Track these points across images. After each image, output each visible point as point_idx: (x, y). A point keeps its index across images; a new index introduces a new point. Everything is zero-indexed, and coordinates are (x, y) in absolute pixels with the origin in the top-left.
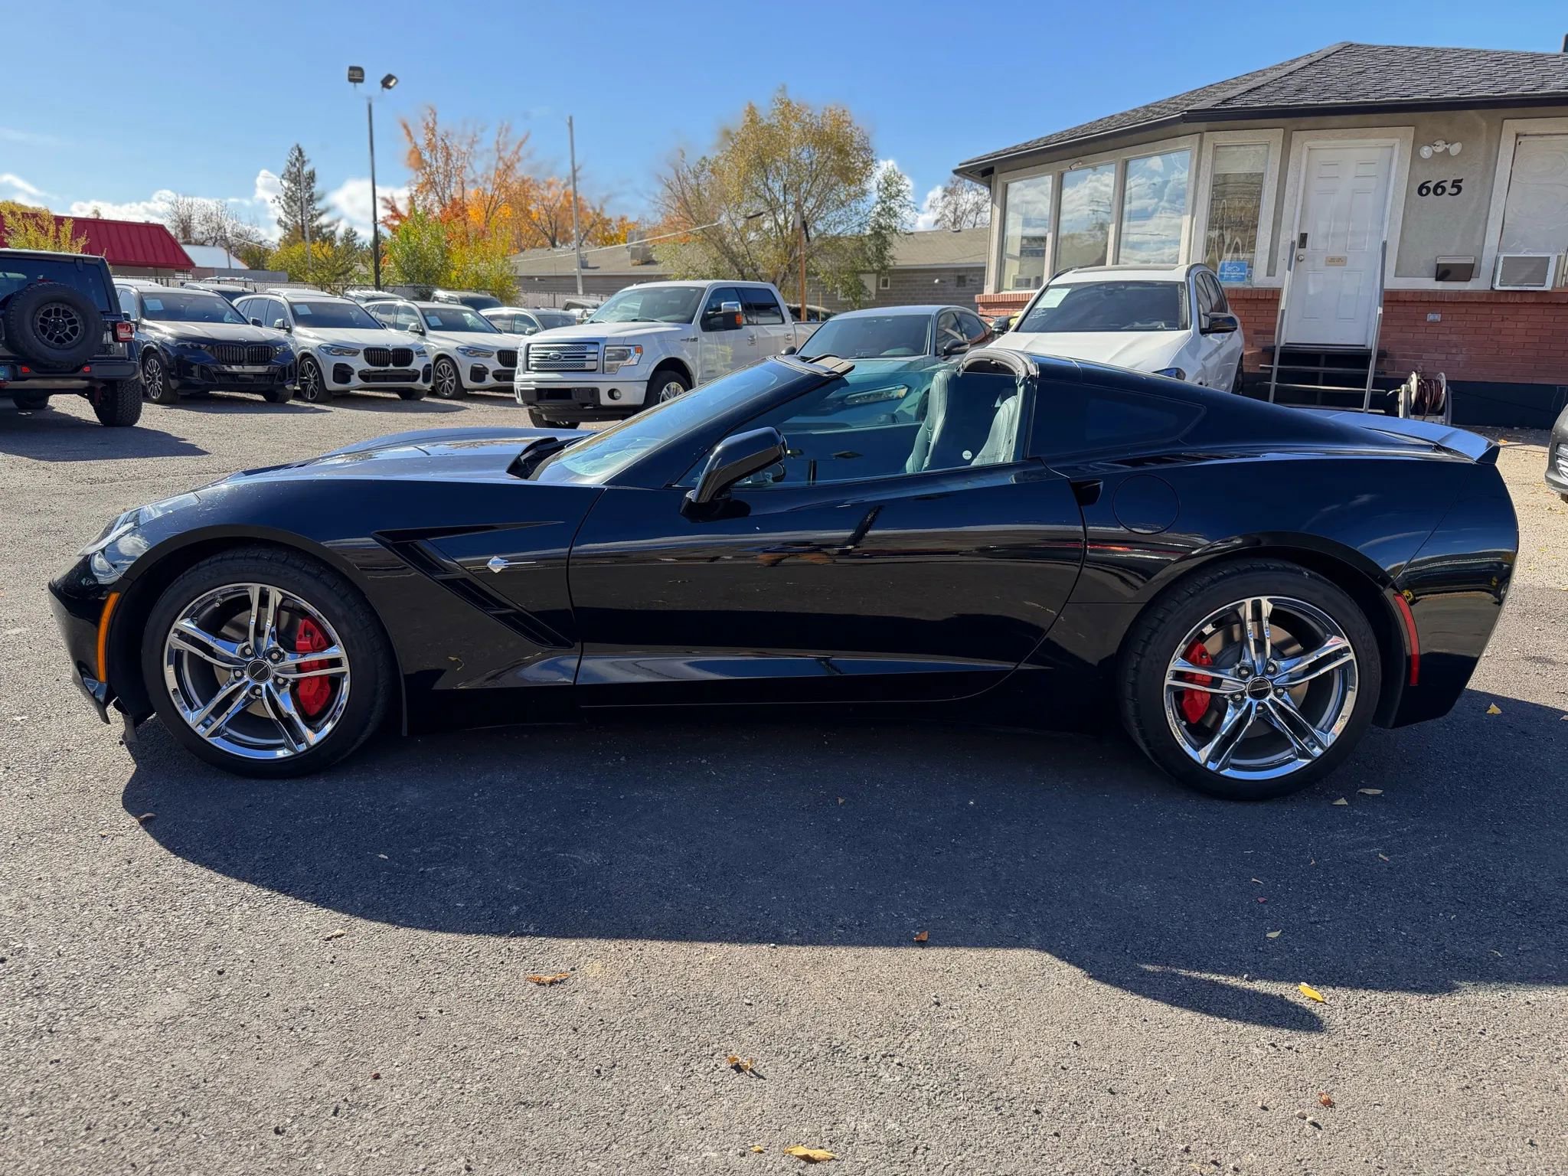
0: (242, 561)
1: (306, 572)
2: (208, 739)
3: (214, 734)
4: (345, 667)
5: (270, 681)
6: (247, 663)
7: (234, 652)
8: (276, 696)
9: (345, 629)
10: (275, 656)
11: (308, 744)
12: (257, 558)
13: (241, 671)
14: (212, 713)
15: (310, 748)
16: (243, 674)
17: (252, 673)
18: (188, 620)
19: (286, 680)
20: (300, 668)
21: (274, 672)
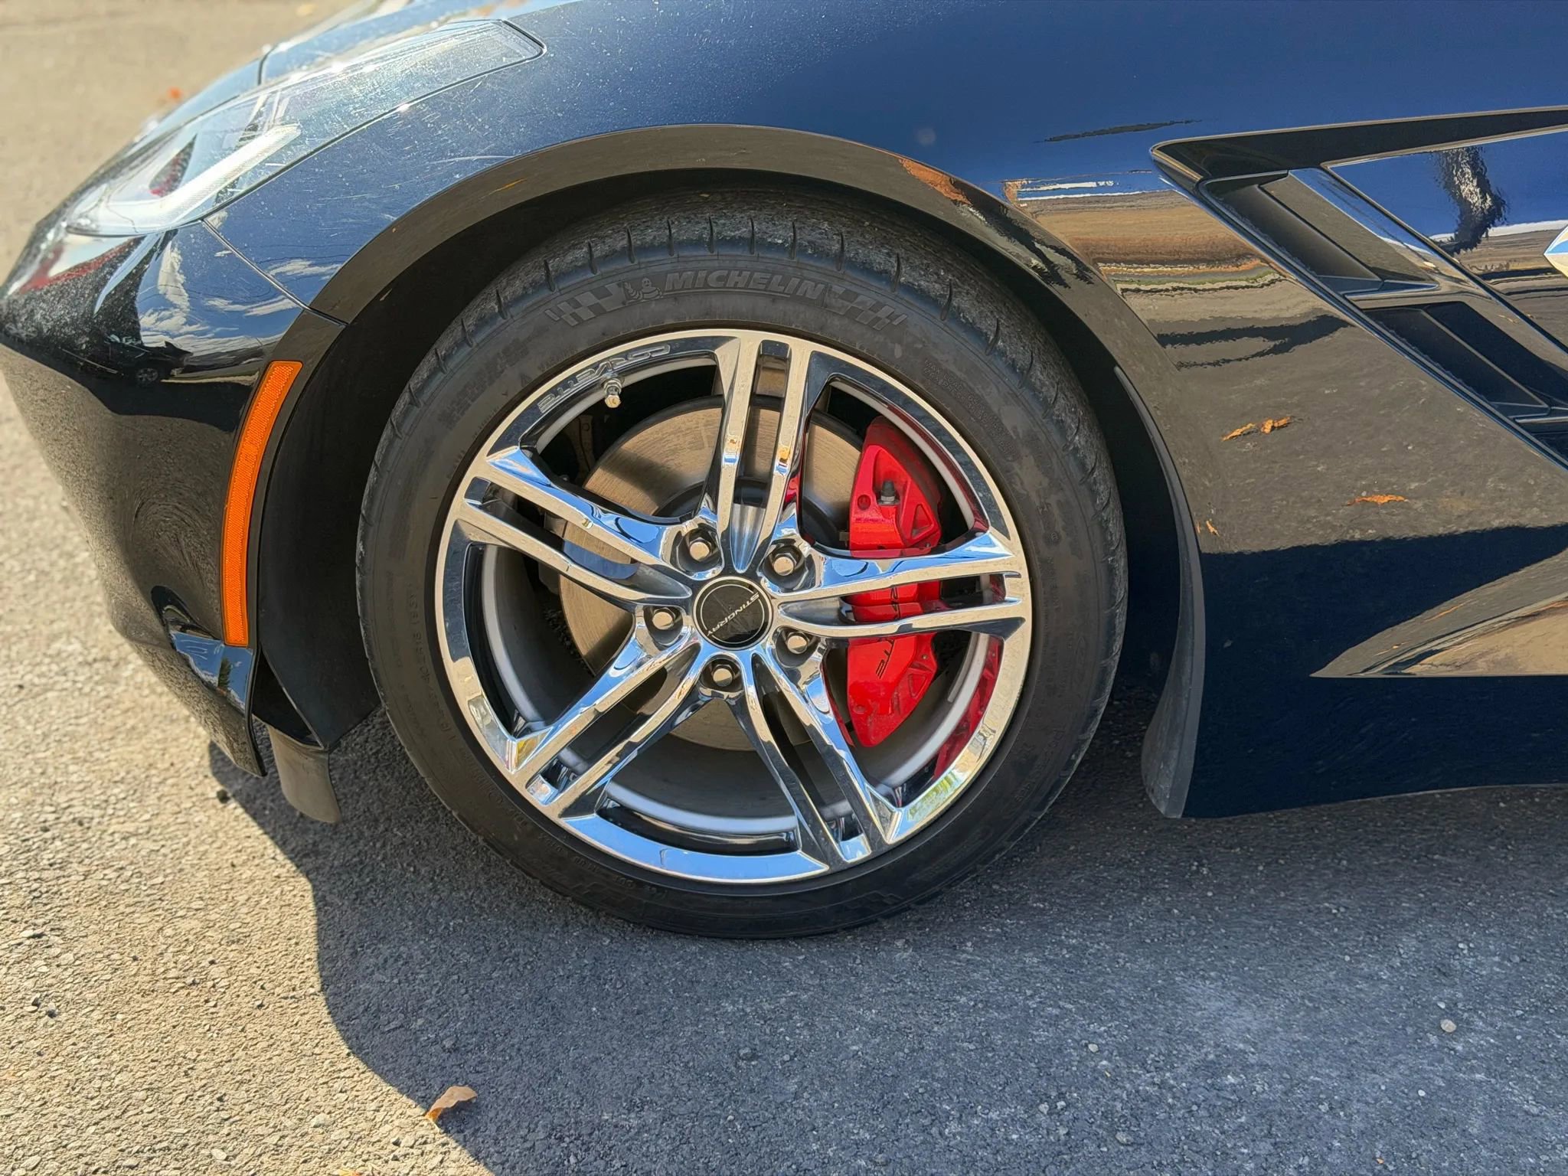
0: (703, 252)
1: (909, 288)
2: (567, 823)
3: (580, 806)
4: (1018, 602)
5: (765, 647)
6: (696, 586)
7: (651, 547)
8: (784, 684)
9: (1028, 475)
10: (784, 565)
11: (875, 839)
12: (752, 243)
13: (675, 612)
14: (576, 745)
15: (881, 853)
16: (677, 626)
17: (708, 618)
18: (515, 449)
19: (813, 642)
20: (859, 608)
21: (779, 619)
